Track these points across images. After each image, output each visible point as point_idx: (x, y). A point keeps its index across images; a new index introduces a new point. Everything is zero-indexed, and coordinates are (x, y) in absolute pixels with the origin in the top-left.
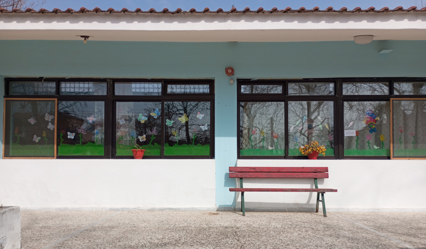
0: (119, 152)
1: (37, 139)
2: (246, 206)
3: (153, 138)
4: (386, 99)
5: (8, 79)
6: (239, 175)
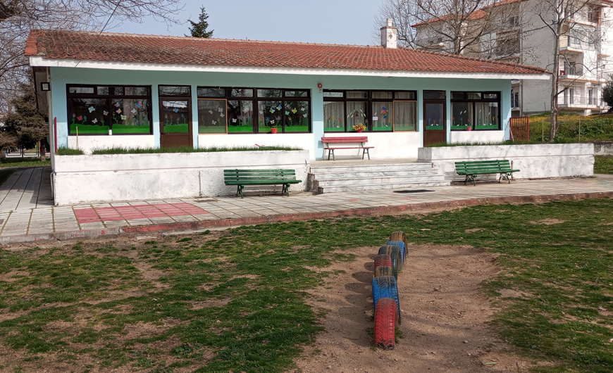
0: (260, 130)
1: (214, 123)
2: (335, 158)
3: (278, 122)
4: (391, 100)
5: (198, 87)
6: (327, 141)
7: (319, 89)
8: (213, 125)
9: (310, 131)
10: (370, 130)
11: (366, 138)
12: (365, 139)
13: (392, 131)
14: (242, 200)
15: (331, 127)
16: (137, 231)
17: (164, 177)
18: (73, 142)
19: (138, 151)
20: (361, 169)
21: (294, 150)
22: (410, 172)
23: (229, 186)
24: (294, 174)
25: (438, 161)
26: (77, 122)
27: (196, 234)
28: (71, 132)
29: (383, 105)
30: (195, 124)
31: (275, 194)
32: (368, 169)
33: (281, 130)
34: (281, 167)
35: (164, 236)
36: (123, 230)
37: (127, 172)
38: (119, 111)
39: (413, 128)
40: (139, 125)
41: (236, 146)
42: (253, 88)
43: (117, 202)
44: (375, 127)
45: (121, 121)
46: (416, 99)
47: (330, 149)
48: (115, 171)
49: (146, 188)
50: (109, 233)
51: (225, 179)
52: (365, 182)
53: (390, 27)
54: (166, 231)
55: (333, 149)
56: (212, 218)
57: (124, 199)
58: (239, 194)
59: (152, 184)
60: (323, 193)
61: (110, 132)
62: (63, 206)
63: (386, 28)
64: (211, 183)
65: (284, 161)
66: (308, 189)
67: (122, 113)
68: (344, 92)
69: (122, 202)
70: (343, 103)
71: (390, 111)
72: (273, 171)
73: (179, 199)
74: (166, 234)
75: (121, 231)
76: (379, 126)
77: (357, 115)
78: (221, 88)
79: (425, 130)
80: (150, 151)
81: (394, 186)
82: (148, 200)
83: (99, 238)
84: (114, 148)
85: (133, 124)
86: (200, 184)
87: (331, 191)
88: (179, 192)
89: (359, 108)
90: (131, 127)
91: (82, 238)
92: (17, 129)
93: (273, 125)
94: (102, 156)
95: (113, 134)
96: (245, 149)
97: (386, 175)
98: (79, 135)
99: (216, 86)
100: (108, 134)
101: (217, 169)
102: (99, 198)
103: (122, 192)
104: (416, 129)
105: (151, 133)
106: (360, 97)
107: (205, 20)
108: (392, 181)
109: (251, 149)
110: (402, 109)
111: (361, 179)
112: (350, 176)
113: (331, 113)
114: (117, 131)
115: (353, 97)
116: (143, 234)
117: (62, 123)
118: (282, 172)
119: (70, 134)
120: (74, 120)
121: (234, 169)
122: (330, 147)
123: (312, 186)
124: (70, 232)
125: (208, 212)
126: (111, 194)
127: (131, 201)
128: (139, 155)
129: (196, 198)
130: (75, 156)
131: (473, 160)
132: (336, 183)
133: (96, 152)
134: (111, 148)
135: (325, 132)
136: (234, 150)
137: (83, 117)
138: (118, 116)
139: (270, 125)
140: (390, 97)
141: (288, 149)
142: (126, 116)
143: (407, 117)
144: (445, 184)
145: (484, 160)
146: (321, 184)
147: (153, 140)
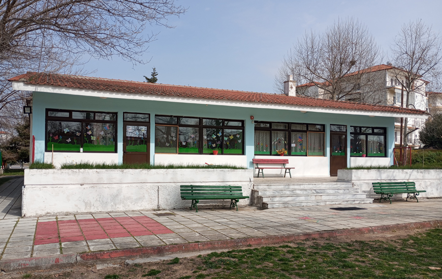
0: (204, 152)
1: (168, 144)
2: (264, 175)
3: (218, 145)
4: (305, 132)
5: (156, 115)
6: (257, 162)
7: (251, 120)
8: (167, 147)
9: (243, 153)
10: (289, 154)
11: (288, 160)
12: (286, 161)
13: (306, 156)
14: (197, 213)
15: (259, 150)
16: (97, 258)
17: (126, 191)
18: (48, 157)
19: (104, 167)
20: (296, 187)
21: (239, 168)
22: (336, 190)
23: (184, 200)
24: (241, 190)
25: (357, 181)
26: (53, 141)
27: (163, 263)
28: (48, 149)
29: (299, 135)
30: (152, 146)
31: (224, 208)
32: (302, 187)
33: (220, 152)
34: (228, 184)
35: (128, 265)
36: (81, 257)
37: (92, 185)
38: (90, 133)
39: (322, 154)
40: (106, 145)
41: (190, 164)
42: (199, 118)
43: (82, 214)
44: (293, 152)
45: (91, 142)
46: (324, 131)
47: (259, 169)
48: (81, 185)
49: (109, 201)
50: (64, 261)
51: (181, 193)
52: (302, 198)
53: (291, 81)
54: (130, 257)
55: (262, 169)
56: (178, 240)
57: (89, 211)
58: (194, 208)
59: (115, 197)
60: (267, 208)
61: (81, 150)
62: (30, 217)
63: (288, 81)
64: (168, 197)
65: (231, 179)
66: (251, 204)
67: (92, 135)
68: (270, 123)
69: (87, 213)
70: (268, 132)
71: (304, 139)
72: (223, 187)
73: (139, 211)
74: (130, 262)
75: (79, 258)
76: (296, 151)
77: (280, 142)
78: (174, 117)
79: (331, 155)
80: (115, 167)
81: (327, 203)
82: (111, 212)
83: (52, 267)
84: (82, 163)
85: (101, 144)
86: (158, 197)
87: (275, 207)
88: (139, 205)
89: (281, 136)
90: (98, 146)
91: (31, 268)
92: (18, 148)
93: (215, 148)
94: (70, 171)
95: (84, 152)
96: (198, 167)
97: (318, 193)
98: (54, 151)
99: (170, 115)
100: (79, 152)
101: (173, 185)
102: (65, 210)
103: (87, 204)
104: (324, 155)
105: (116, 151)
106: (282, 128)
107: (155, 77)
108: (324, 198)
109: (203, 167)
110: (313, 138)
111: (298, 196)
112: (288, 193)
113: (259, 140)
114: (87, 149)
115: (276, 128)
116: (104, 261)
117: (39, 141)
118: (231, 188)
119: (46, 151)
120: (51, 139)
121: (189, 184)
122: (259, 167)
123: (256, 201)
124: (18, 260)
125: (171, 231)
126: (76, 206)
127: (95, 213)
128: (104, 170)
129: (154, 210)
130: (44, 170)
131: (384, 181)
132: (277, 199)
133: (65, 167)
134: (79, 163)
135: (255, 155)
136: (188, 167)
137: (59, 137)
138: (89, 136)
139: (213, 148)
140: (305, 129)
141: (235, 168)
142: (95, 137)
143: (317, 146)
144: (368, 202)
145: (393, 181)
146: (265, 200)
147: (117, 158)
